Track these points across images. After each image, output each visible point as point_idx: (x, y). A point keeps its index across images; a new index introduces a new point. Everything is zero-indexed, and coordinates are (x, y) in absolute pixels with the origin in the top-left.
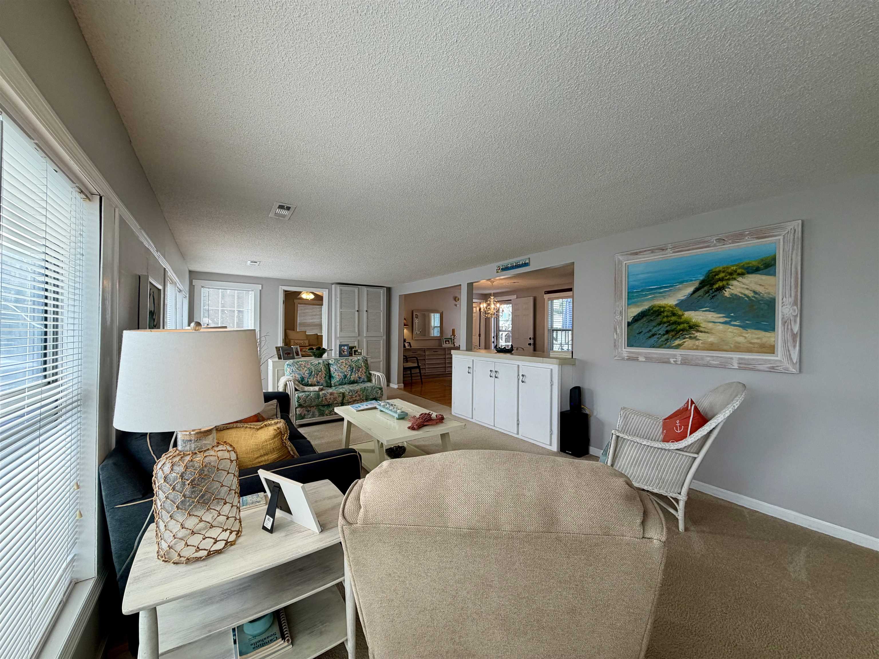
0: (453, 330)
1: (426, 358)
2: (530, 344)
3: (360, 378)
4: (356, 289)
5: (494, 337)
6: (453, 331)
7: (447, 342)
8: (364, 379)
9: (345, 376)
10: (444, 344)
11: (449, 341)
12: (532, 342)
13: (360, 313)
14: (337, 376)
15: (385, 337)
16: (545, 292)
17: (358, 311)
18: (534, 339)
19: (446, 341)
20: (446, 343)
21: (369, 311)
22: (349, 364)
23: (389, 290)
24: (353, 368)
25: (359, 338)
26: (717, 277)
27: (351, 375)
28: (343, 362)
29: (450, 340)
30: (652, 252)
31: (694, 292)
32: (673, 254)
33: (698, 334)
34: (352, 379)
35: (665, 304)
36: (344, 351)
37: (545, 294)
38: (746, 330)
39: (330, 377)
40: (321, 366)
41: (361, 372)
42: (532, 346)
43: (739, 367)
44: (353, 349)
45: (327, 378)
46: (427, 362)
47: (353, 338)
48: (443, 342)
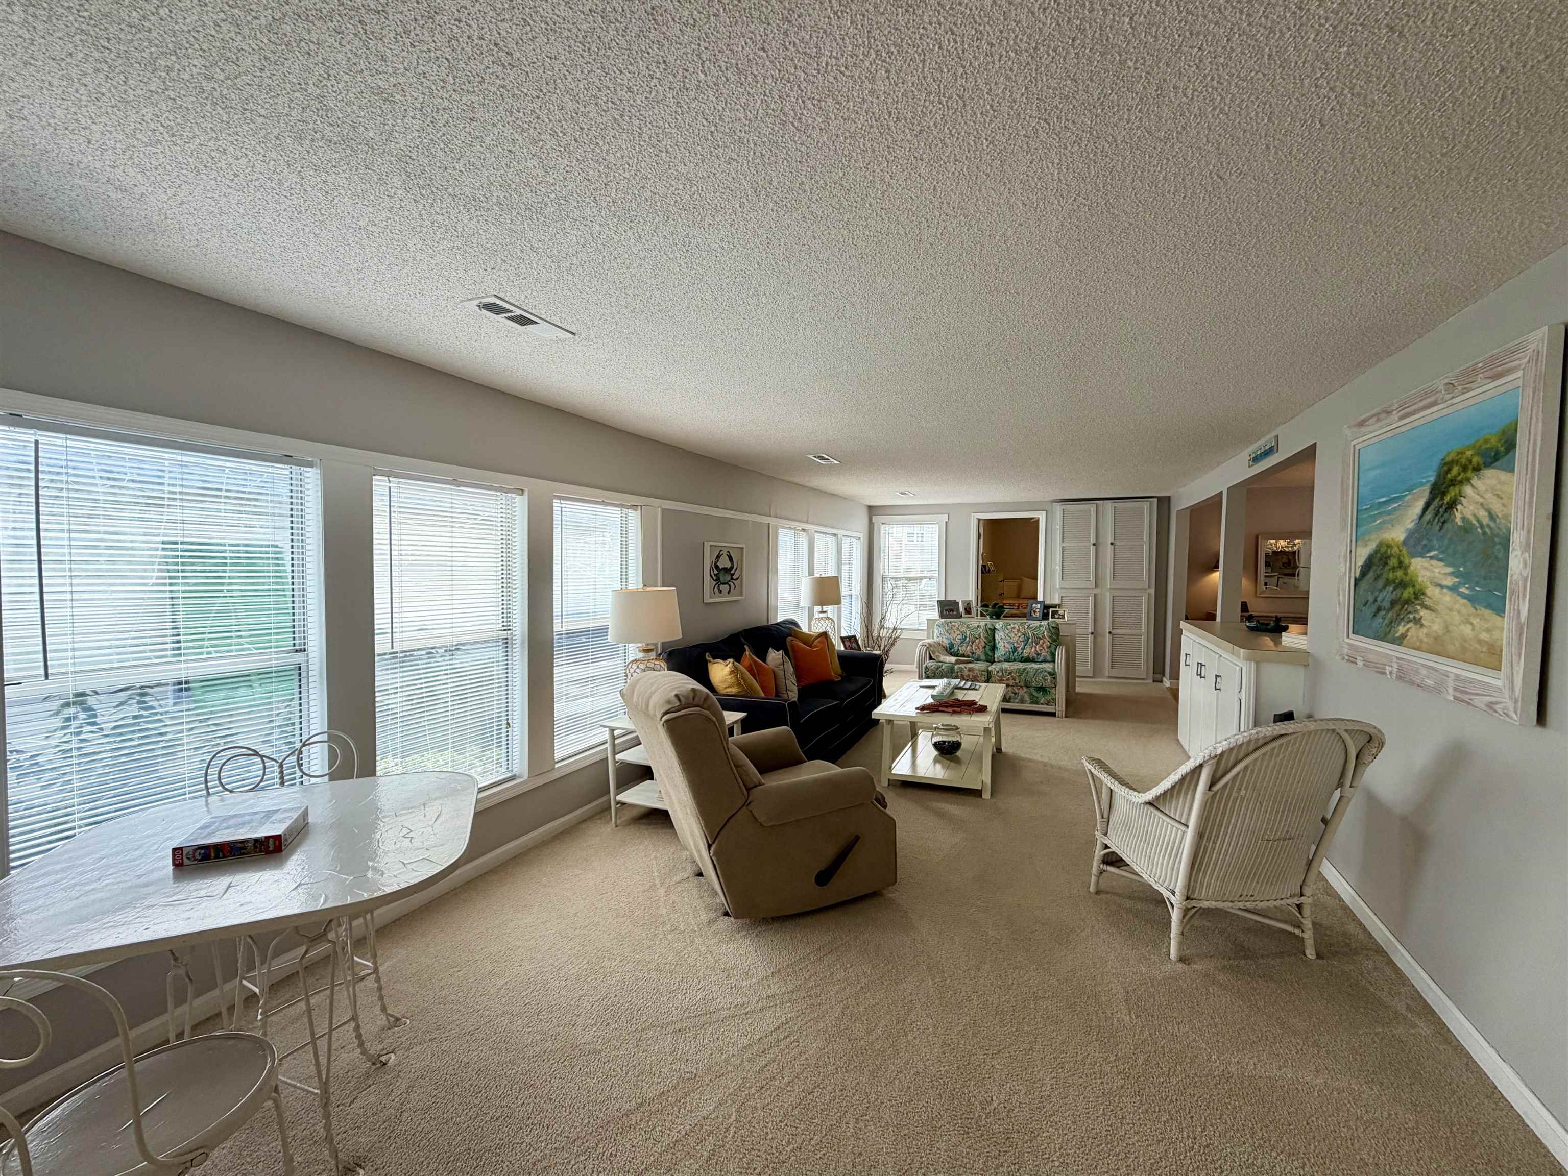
3: (1038, 655)
4: (1092, 507)
8: (1045, 657)
9: (1015, 649)
13: (1101, 548)
14: (1003, 647)
15: (1152, 591)
17: (1094, 544)
21: (1118, 543)
22: (1023, 631)
23: (1164, 503)
24: (1028, 639)
25: (1096, 591)
26: (1449, 476)
27: (1023, 649)
28: (1014, 628)
30: (1378, 420)
31: (1425, 510)
32: (1400, 423)
33: (1423, 613)
34: (1025, 655)
35: (1393, 539)
36: (1035, 612)
38: (1475, 609)
39: (994, 648)
40: (980, 630)
41: (1041, 646)
43: (1455, 698)
44: (1051, 610)
45: (988, 648)
47: (1085, 591)
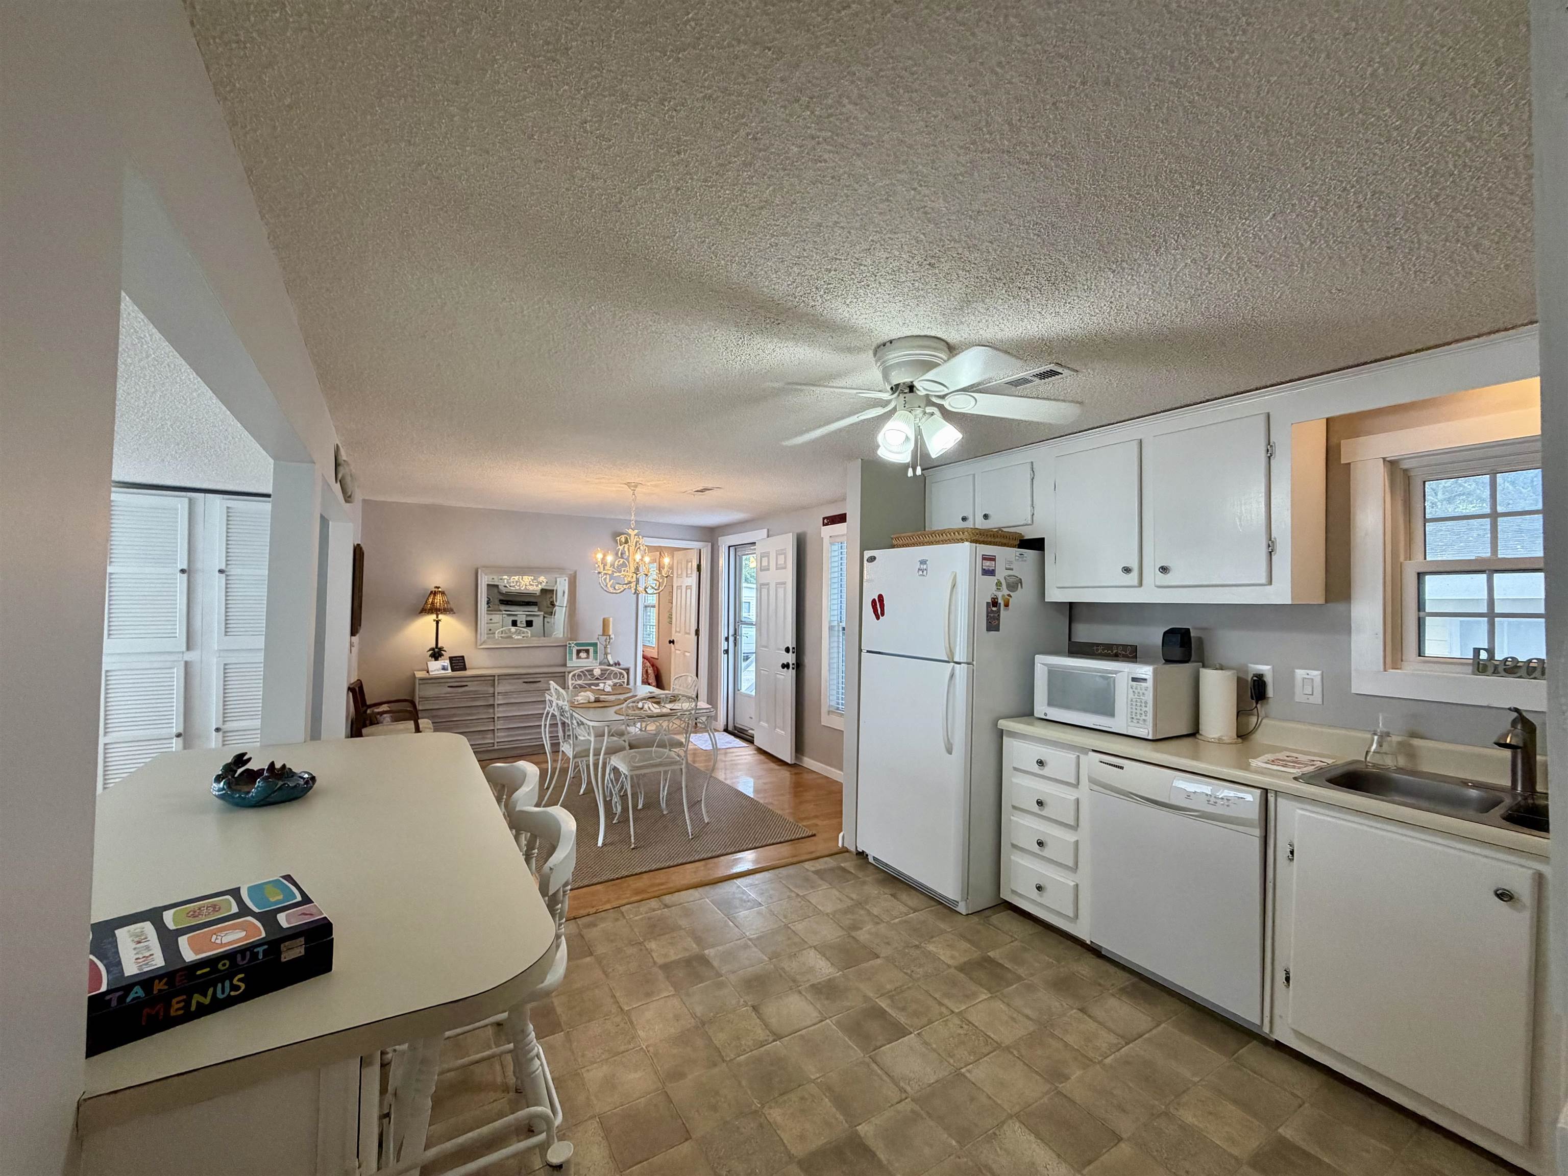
0: (604, 620)
1: (497, 702)
2: (785, 666)
4: (180, 502)
5: (727, 639)
6: (605, 623)
7: (583, 655)
10: (571, 659)
11: (587, 651)
12: (790, 658)
13: (199, 578)
16: (824, 519)
17: (184, 572)
18: (799, 649)
19: (579, 652)
20: (578, 657)
21: (234, 571)
25: (189, 656)
29: (591, 649)
37: (824, 525)
42: (791, 673)
46: (500, 712)
47: (164, 657)
48: (571, 653)
